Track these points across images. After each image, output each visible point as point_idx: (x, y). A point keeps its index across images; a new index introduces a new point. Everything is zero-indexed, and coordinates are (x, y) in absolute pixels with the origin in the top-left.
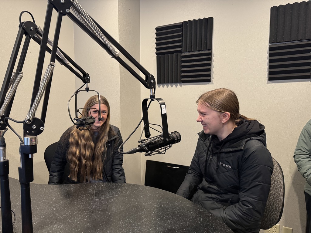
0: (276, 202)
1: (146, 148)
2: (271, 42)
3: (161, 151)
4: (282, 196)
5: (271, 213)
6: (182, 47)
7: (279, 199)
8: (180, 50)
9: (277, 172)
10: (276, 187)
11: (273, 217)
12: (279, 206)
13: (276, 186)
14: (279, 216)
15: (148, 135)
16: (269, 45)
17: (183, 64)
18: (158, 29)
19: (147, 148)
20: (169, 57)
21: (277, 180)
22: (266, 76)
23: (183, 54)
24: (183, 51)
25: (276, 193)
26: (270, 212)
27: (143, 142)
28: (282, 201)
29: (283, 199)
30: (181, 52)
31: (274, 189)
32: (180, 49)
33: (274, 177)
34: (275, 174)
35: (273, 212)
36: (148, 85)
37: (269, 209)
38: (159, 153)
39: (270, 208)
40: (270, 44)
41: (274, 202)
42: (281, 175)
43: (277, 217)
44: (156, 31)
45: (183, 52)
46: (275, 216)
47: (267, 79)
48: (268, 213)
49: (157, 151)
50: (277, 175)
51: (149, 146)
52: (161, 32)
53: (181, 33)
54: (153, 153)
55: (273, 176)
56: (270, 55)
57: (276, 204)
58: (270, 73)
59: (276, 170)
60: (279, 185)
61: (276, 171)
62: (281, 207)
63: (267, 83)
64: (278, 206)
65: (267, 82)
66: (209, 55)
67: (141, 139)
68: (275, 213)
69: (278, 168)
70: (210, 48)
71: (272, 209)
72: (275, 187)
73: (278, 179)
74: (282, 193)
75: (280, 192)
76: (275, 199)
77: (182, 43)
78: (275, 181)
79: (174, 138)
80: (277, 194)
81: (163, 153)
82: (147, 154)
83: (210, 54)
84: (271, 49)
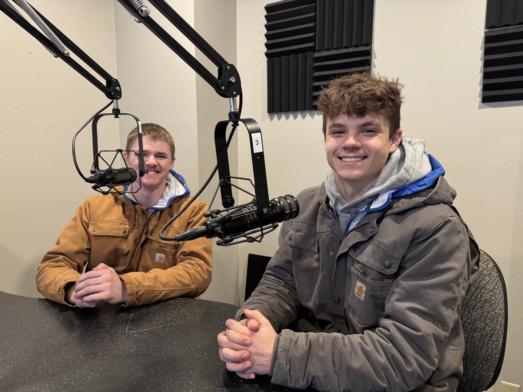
0: (487, 345)
1: (219, 229)
2: (488, 26)
3: (254, 235)
4: (500, 333)
5: (475, 367)
6: (315, 41)
7: (493, 339)
8: (311, 47)
9: (492, 282)
10: (488, 314)
11: (479, 376)
12: (494, 353)
13: (489, 312)
14: (492, 374)
15: (228, 201)
16: (486, 33)
17: (316, 74)
18: (269, 8)
19: (222, 229)
20: (291, 60)
21: (490, 299)
22: (478, 94)
23: (317, 55)
24: (316, 49)
25: (488, 327)
26: (474, 364)
27: (214, 215)
28: (501, 342)
29: (502, 339)
30: (312, 49)
31: (483, 319)
32: (312, 44)
33: (484, 293)
34: (487, 286)
35: (481, 366)
36: (223, 88)
37: (472, 359)
38: (250, 240)
39: (472, 356)
40: (486, 30)
41: (483, 344)
42: (501, 289)
43: (489, 375)
44: (265, 13)
45: (318, 51)
46: (484, 374)
47: (479, 99)
48: (469, 366)
49: (245, 236)
50: (491, 288)
51: (227, 224)
52: (275, 13)
53: (312, 14)
54: (235, 241)
55: (483, 291)
56: (487, 51)
57: (487, 350)
58: (486, 88)
59: (488, 279)
60: (494, 311)
61: (489, 281)
62: (497, 356)
63: (479, 108)
64: (491, 353)
65: (480, 104)
66: (366, 56)
67: (211, 210)
68: (485, 367)
69: (495, 273)
70: (369, 43)
71: (479, 358)
72: (485, 314)
73: (493, 298)
74: (501, 326)
75: (497, 325)
76: (485, 339)
77: (315, 34)
78: (485, 301)
79: (283, 209)
80: (490, 329)
81: (257, 241)
82: (222, 243)
83: (369, 53)
84: (488, 39)
